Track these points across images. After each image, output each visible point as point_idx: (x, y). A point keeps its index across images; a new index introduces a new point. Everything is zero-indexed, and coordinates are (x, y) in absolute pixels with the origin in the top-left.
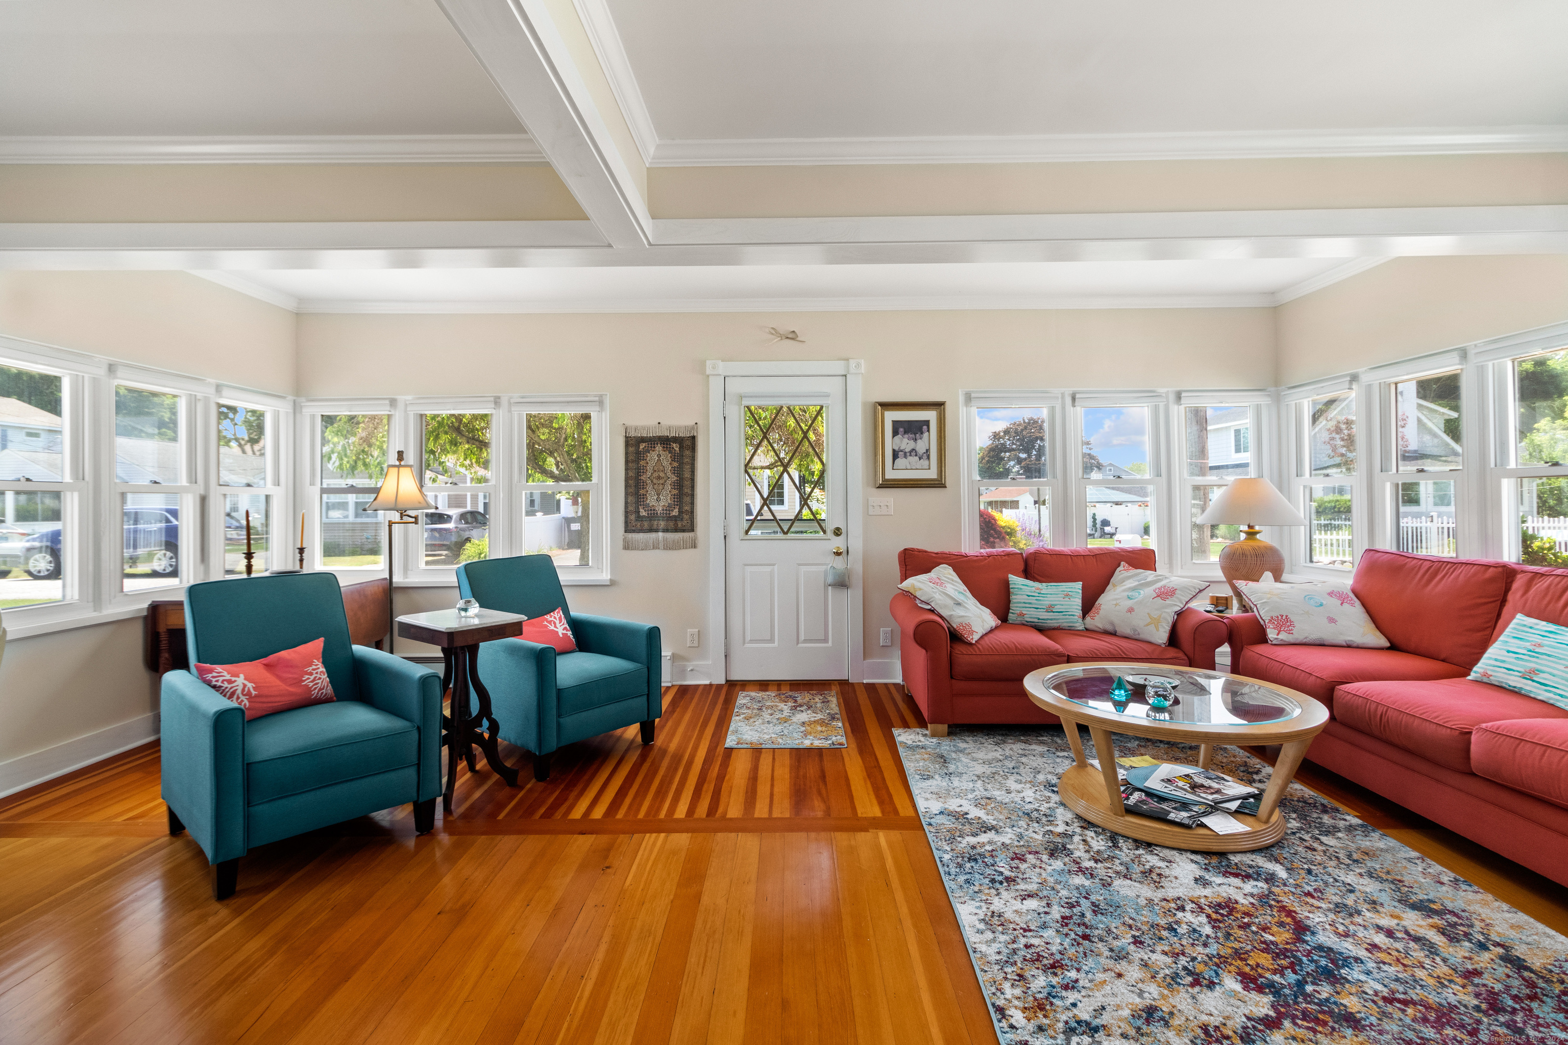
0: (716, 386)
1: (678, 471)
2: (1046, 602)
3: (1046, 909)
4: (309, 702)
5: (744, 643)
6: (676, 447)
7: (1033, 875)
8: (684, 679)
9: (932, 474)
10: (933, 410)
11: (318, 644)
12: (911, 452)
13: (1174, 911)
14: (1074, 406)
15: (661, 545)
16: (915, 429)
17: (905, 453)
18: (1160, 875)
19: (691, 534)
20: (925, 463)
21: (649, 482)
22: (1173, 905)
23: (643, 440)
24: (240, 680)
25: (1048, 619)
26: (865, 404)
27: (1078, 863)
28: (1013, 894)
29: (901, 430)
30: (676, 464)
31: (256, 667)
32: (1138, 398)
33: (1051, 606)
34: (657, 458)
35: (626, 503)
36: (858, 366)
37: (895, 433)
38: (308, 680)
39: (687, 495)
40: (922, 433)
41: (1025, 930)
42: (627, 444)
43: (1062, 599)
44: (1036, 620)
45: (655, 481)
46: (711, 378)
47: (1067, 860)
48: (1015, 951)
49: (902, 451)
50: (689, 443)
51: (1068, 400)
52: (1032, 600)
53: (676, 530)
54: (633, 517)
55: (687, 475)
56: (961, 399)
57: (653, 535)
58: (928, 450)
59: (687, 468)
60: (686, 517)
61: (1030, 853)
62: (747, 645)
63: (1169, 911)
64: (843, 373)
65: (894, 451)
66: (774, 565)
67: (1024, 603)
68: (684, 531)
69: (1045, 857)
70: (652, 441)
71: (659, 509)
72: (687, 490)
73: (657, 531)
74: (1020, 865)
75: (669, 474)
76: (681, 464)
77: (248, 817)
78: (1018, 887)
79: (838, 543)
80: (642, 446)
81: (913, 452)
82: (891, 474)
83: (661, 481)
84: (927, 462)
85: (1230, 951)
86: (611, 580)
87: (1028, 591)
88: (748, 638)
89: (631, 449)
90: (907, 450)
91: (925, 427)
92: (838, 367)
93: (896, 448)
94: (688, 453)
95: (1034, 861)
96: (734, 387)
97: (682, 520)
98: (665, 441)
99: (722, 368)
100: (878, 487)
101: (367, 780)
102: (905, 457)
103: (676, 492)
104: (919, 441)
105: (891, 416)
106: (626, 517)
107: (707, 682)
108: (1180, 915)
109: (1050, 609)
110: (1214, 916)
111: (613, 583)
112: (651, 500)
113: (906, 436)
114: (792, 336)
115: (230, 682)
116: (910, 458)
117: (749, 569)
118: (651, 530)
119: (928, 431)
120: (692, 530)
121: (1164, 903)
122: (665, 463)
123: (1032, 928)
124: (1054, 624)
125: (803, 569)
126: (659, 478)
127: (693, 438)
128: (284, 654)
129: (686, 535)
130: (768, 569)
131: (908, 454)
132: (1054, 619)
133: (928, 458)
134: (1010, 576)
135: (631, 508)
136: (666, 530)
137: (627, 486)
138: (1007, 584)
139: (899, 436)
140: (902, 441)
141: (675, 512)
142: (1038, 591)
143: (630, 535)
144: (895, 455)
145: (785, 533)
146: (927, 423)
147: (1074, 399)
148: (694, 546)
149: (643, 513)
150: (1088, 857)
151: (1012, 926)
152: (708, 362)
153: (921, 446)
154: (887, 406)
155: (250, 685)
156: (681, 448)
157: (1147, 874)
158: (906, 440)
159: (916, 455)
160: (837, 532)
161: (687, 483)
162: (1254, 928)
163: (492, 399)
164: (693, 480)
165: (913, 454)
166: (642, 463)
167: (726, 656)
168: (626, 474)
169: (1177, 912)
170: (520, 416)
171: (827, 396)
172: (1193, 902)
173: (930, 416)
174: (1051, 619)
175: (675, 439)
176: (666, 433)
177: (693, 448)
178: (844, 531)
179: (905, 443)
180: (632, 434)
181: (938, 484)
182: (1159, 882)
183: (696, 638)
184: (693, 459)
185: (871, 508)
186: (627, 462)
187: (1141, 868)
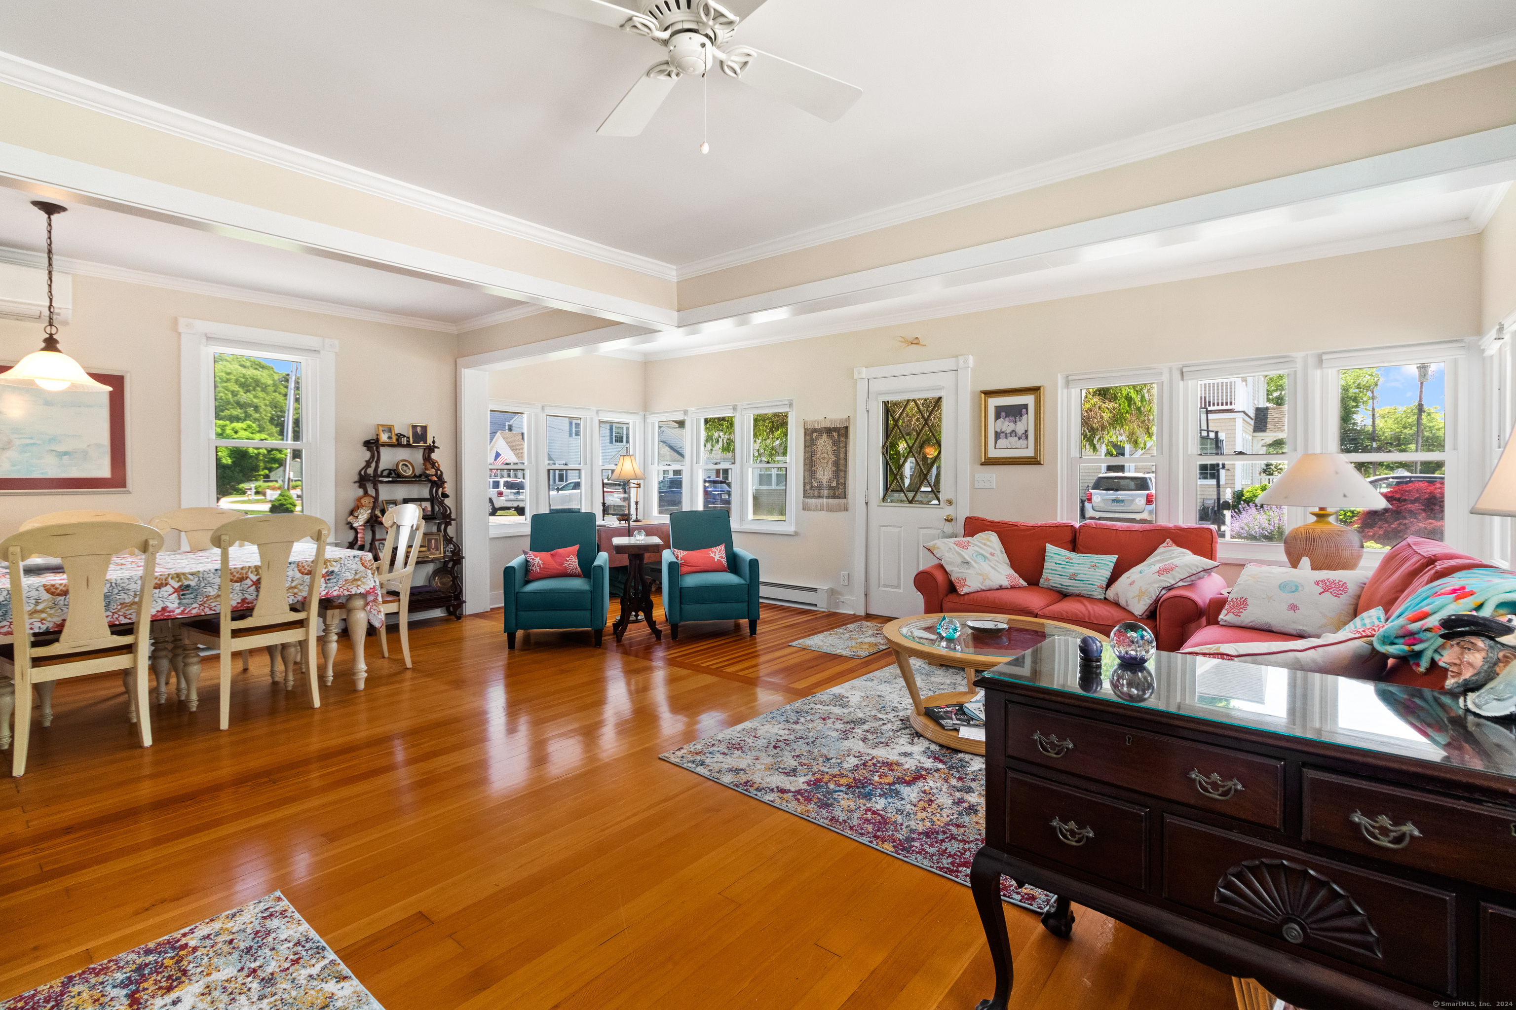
0: (862, 387)
1: (836, 453)
2: (1071, 570)
4: (565, 574)
5: (879, 587)
6: (835, 434)
8: (838, 608)
9: (1030, 453)
10: (1031, 394)
11: (577, 547)
12: (1011, 433)
14: (1182, 379)
15: (825, 509)
16: (1016, 412)
17: (1006, 434)
19: (844, 500)
20: (1023, 442)
21: (818, 461)
23: (815, 430)
24: (537, 559)
25: (1070, 586)
26: (973, 393)
27: (853, 729)
28: (783, 727)
29: (1003, 414)
30: (835, 448)
31: (544, 555)
32: (1260, 366)
33: (1074, 574)
34: (824, 444)
35: (804, 477)
36: (966, 361)
37: (998, 417)
38: (566, 564)
39: (842, 470)
40: (1021, 415)
41: (754, 737)
42: (805, 434)
43: (1087, 569)
44: (1060, 586)
45: (822, 461)
46: (858, 382)
47: (851, 726)
49: (1003, 433)
50: (843, 432)
51: (1177, 375)
52: (1058, 567)
53: (834, 497)
54: (808, 487)
55: (842, 456)
56: (1060, 381)
57: (820, 500)
58: (1026, 431)
59: (842, 450)
60: (841, 487)
61: (836, 719)
62: (881, 588)
64: (955, 368)
65: (996, 432)
66: (901, 527)
67: (1051, 569)
68: (839, 498)
69: (840, 722)
70: (820, 431)
71: (824, 482)
72: (842, 467)
73: (822, 497)
74: (817, 721)
75: (831, 455)
76: (839, 448)
77: (517, 615)
78: (793, 726)
79: (948, 511)
80: (815, 435)
81: (1013, 433)
82: (993, 453)
83: (826, 461)
84: (1025, 442)
86: (795, 532)
87: (1057, 559)
88: (882, 583)
89: (808, 438)
90: (1008, 432)
91: (1024, 411)
92: (950, 364)
93: (998, 430)
94: (843, 439)
95: (829, 721)
96: (876, 386)
97: (838, 489)
98: (829, 431)
99: (865, 372)
100: (981, 465)
101: (568, 612)
102: (1006, 437)
103: (834, 469)
104: (1018, 423)
105: (994, 402)
106: (804, 487)
107: (852, 613)
109: (1073, 577)
111: (796, 534)
112: (819, 475)
113: (1007, 419)
114: (916, 342)
115: (533, 559)
116: (1010, 439)
117: (883, 529)
118: (820, 497)
119: (1027, 413)
120: (845, 497)
122: (828, 448)
124: (1076, 591)
125: (922, 531)
126: (824, 458)
127: (847, 427)
128: (559, 550)
129: (841, 501)
130: (897, 530)
131: (1009, 435)
132: (1075, 587)
133: (1027, 437)
134: (1048, 545)
135: (807, 481)
136: (828, 497)
137: (805, 464)
138: (1042, 553)
139: (1001, 419)
140: (1003, 423)
141: (834, 484)
142: (1067, 560)
143: (807, 500)
144: (997, 435)
145: (910, 502)
146: (1026, 406)
147: (1182, 373)
148: (846, 509)
149: (815, 484)
150: (865, 729)
152: (855, 370)
153: (1020, 428)
154: (988, 393)
155: (541, 562)
156: (839, 435)
158: (1007, 423)
159: (1016, 436)
160: (950, 502)
161: (842, 462)
163: (731, 407)
164: (846, 459)
165: (1013, 434)
166: (814, 447)
167: (866, 595)
168: (805, 455)
170: (749, 417)
171: (941, 388)
173: (1028, 400)
174: (1073, 586)
175: (835, 429)
176: (829, 425)
177: (846, 436)
178: (954, 501)
179: (1006, 425)
180: (808, 427)
181: (1033, 461)
183: (846, 578)
184: (846, 443)
185: (976, 482)
186: (805, 447)
187: (884, 741)
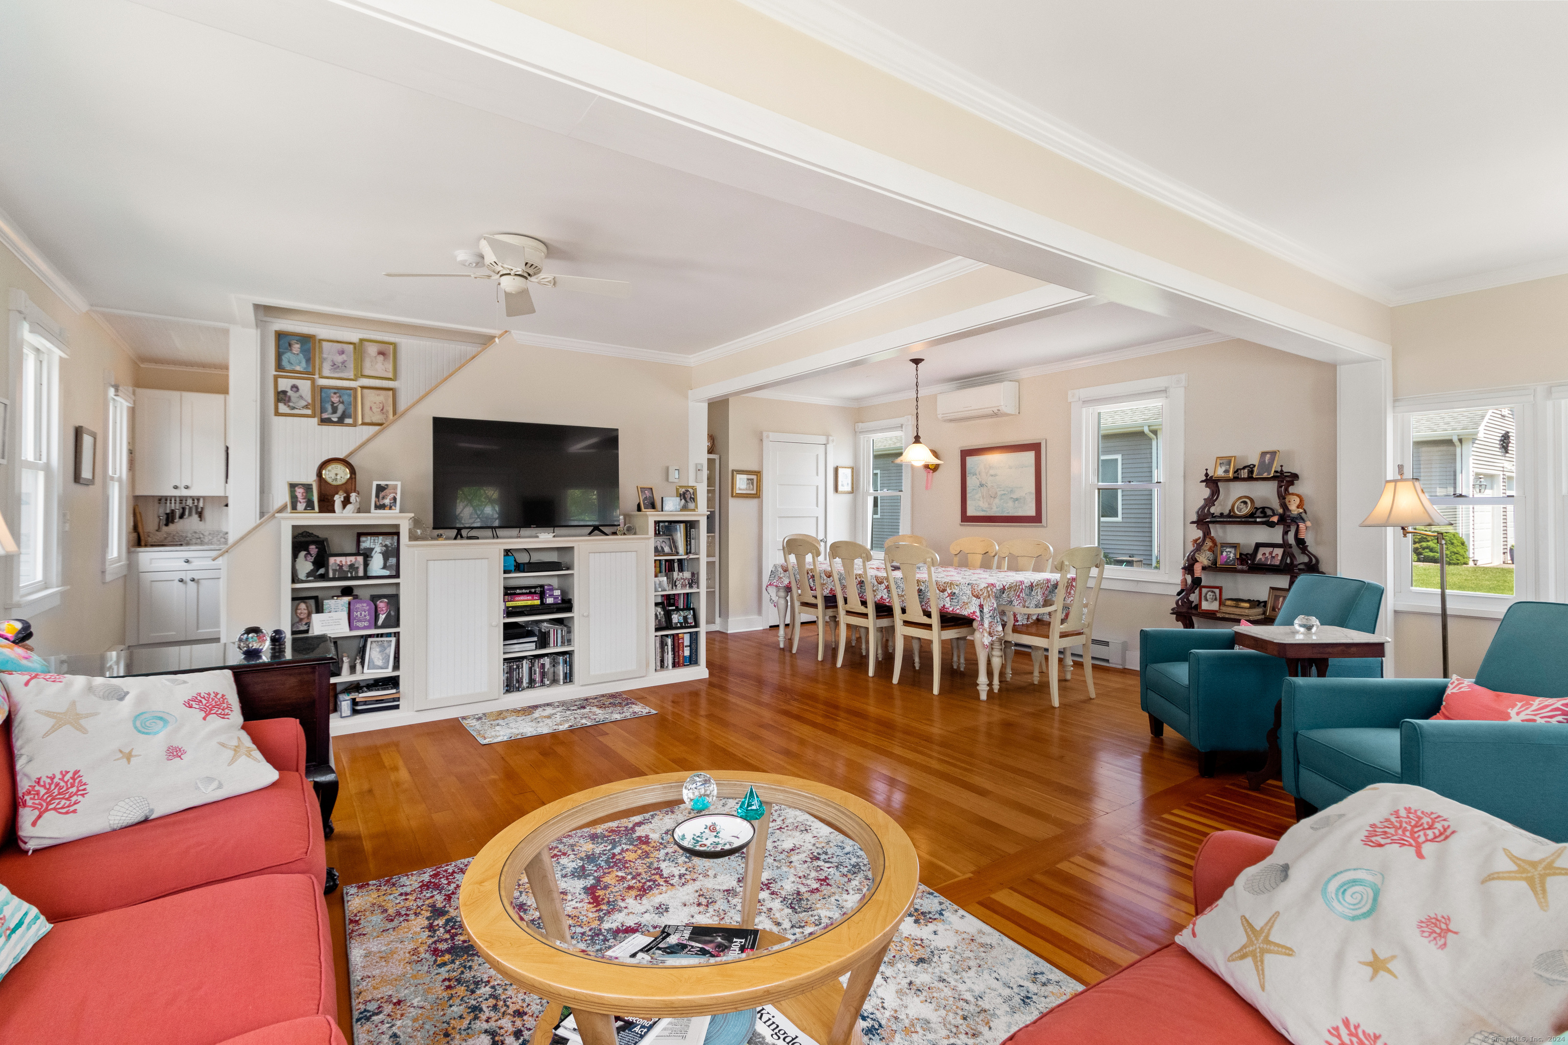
3: (776, 844)
7: (802, 869)
13: (687, 873)
18: (699, 905)
22: (688, 877)
27: (773, 893)
28: (803, 849)
41: (781, 828)
47: (783, 893)
48: (779, 816)
61: (817, 889)
63: (690, 871)
69: (803, 889)
74: (817, 874)
78: (805, 854)
85: (652, 855)
95: (809, 882)
108: (683, 871)
110: (657, 877)
121: (695, 876)
123: (778, 831)
150: (766, 902)
151: (790, 828)
157: (710, 901)
162: (629, 877)
169: (685, 872)
172: (672, 885)
182: (699, 896)
187: (716, 907)
